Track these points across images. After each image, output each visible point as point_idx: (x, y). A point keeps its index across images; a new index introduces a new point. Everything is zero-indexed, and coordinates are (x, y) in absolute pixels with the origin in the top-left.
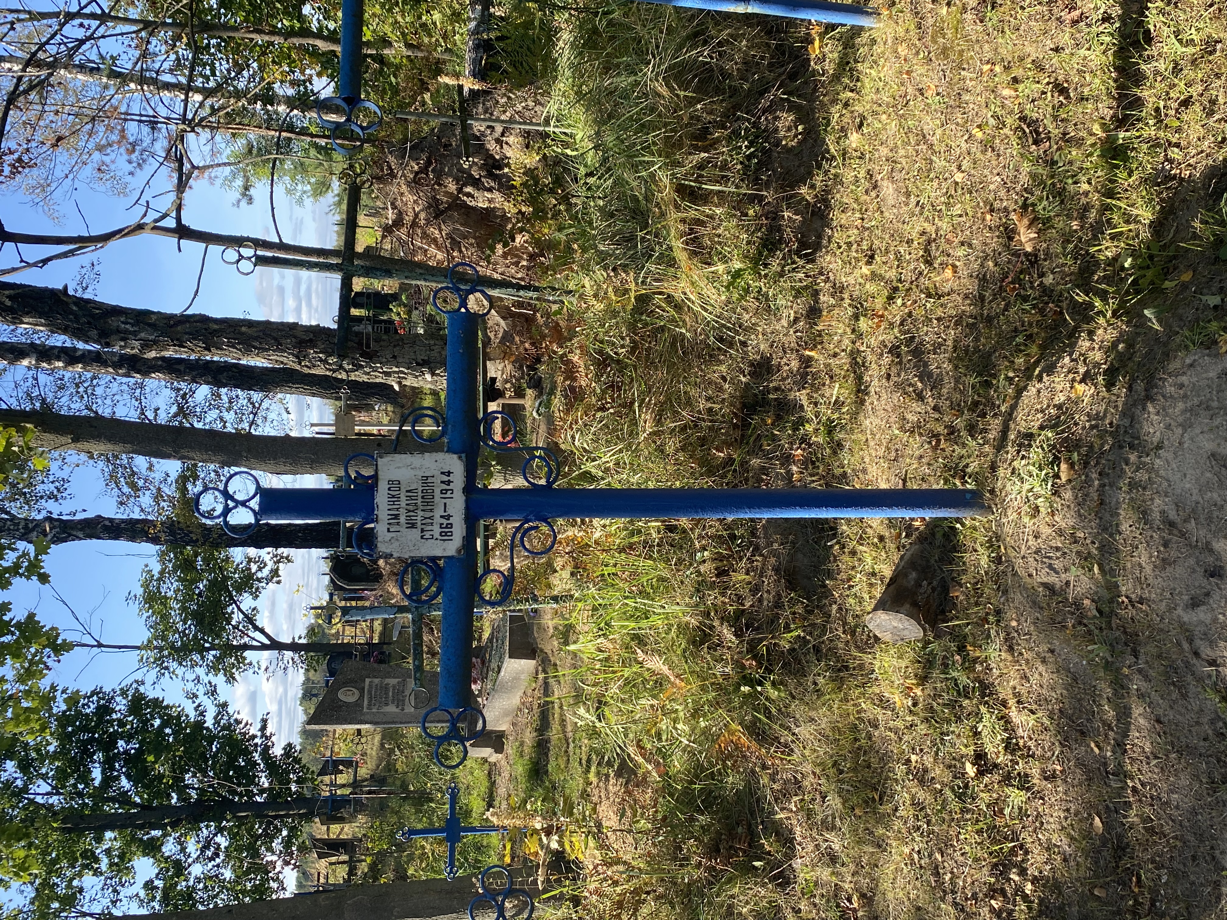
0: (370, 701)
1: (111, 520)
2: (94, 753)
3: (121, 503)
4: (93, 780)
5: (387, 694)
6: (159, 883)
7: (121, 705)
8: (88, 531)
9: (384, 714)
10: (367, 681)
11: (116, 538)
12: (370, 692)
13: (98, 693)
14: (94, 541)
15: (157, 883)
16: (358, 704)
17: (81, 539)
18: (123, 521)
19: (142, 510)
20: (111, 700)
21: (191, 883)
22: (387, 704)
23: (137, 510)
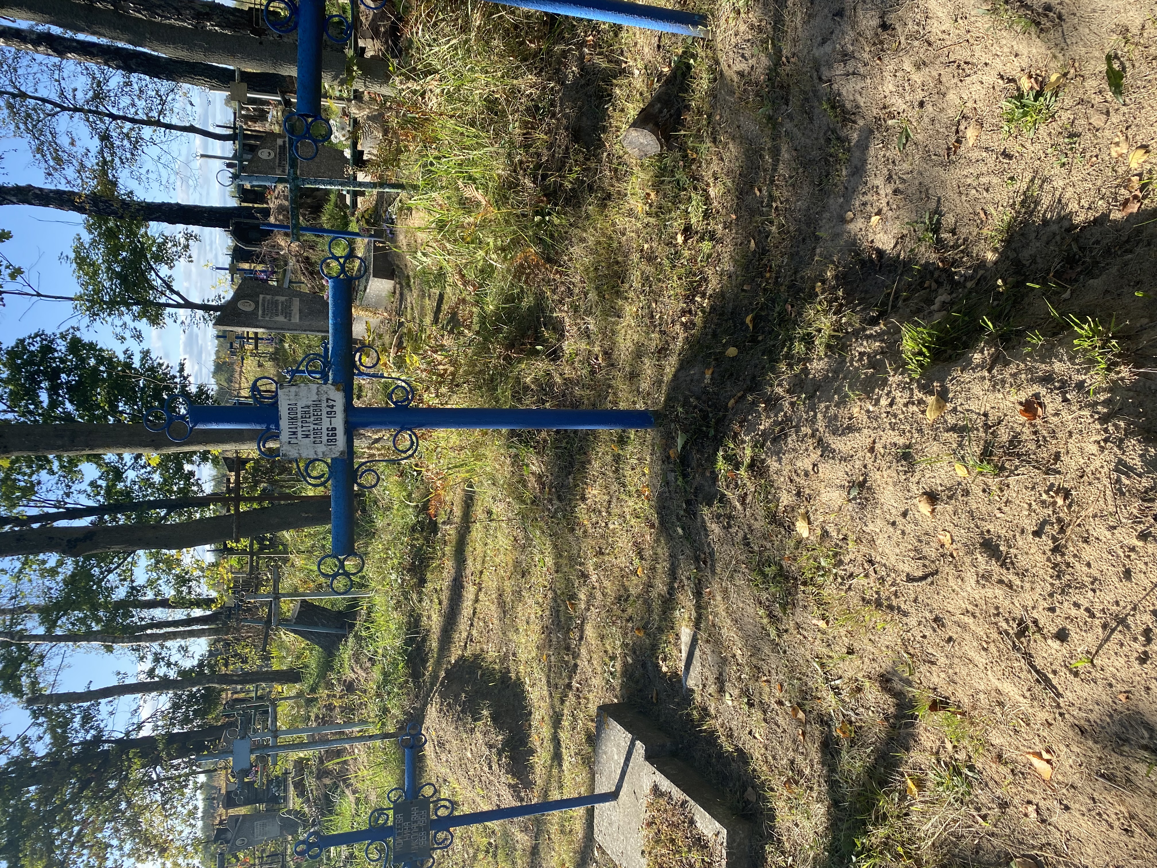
0: (264, 311)
1: (41, 189)
2: (41, 382)
3: (50, 174)
4: (41, 402)
5: (277, 307)
6: (103, 483)
7: (61, 346)
8: (20, 197)
9: (275, 322)
10: (261, 296)
11: (46, 205)
12: (263, 305)
13: (40, 336)
14: (27, 206)
15: (100, 482)
16: (254, 313)
17: (14, 203)
18: (51, 191)
19: (69, 182)
20: (52, 341)
21: (128, 484)
22: (277, 315)
23: (63, 181)
